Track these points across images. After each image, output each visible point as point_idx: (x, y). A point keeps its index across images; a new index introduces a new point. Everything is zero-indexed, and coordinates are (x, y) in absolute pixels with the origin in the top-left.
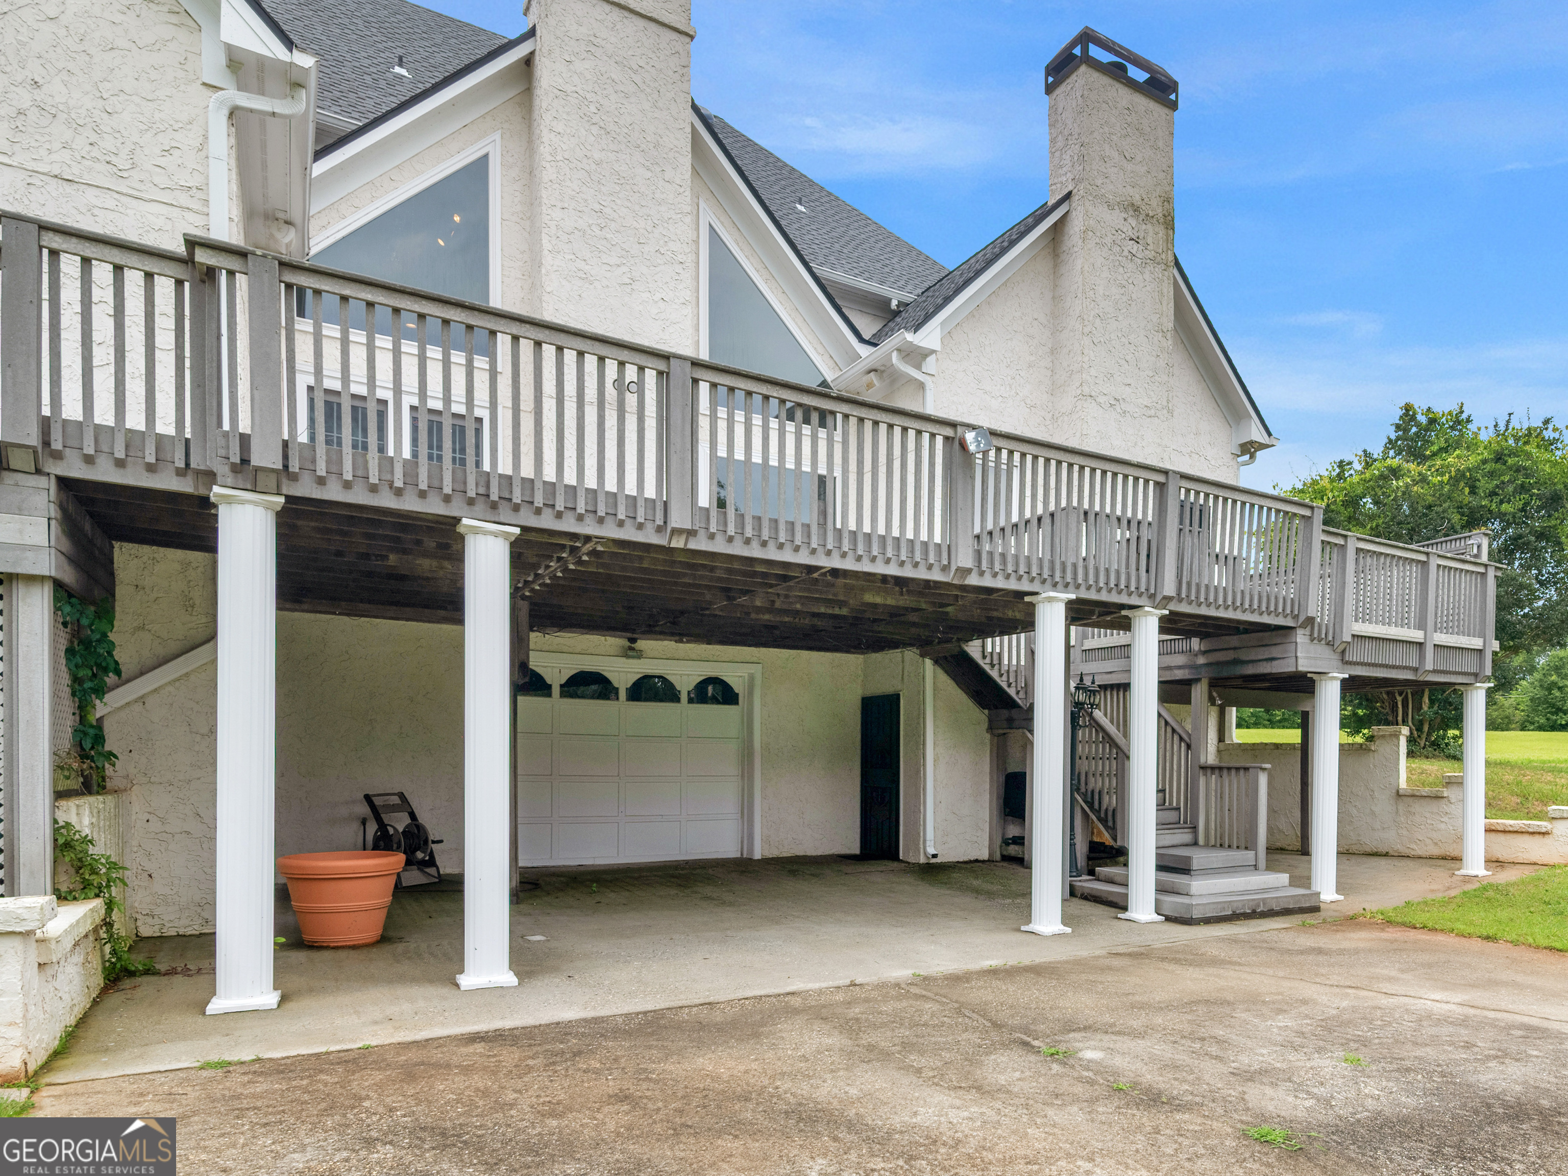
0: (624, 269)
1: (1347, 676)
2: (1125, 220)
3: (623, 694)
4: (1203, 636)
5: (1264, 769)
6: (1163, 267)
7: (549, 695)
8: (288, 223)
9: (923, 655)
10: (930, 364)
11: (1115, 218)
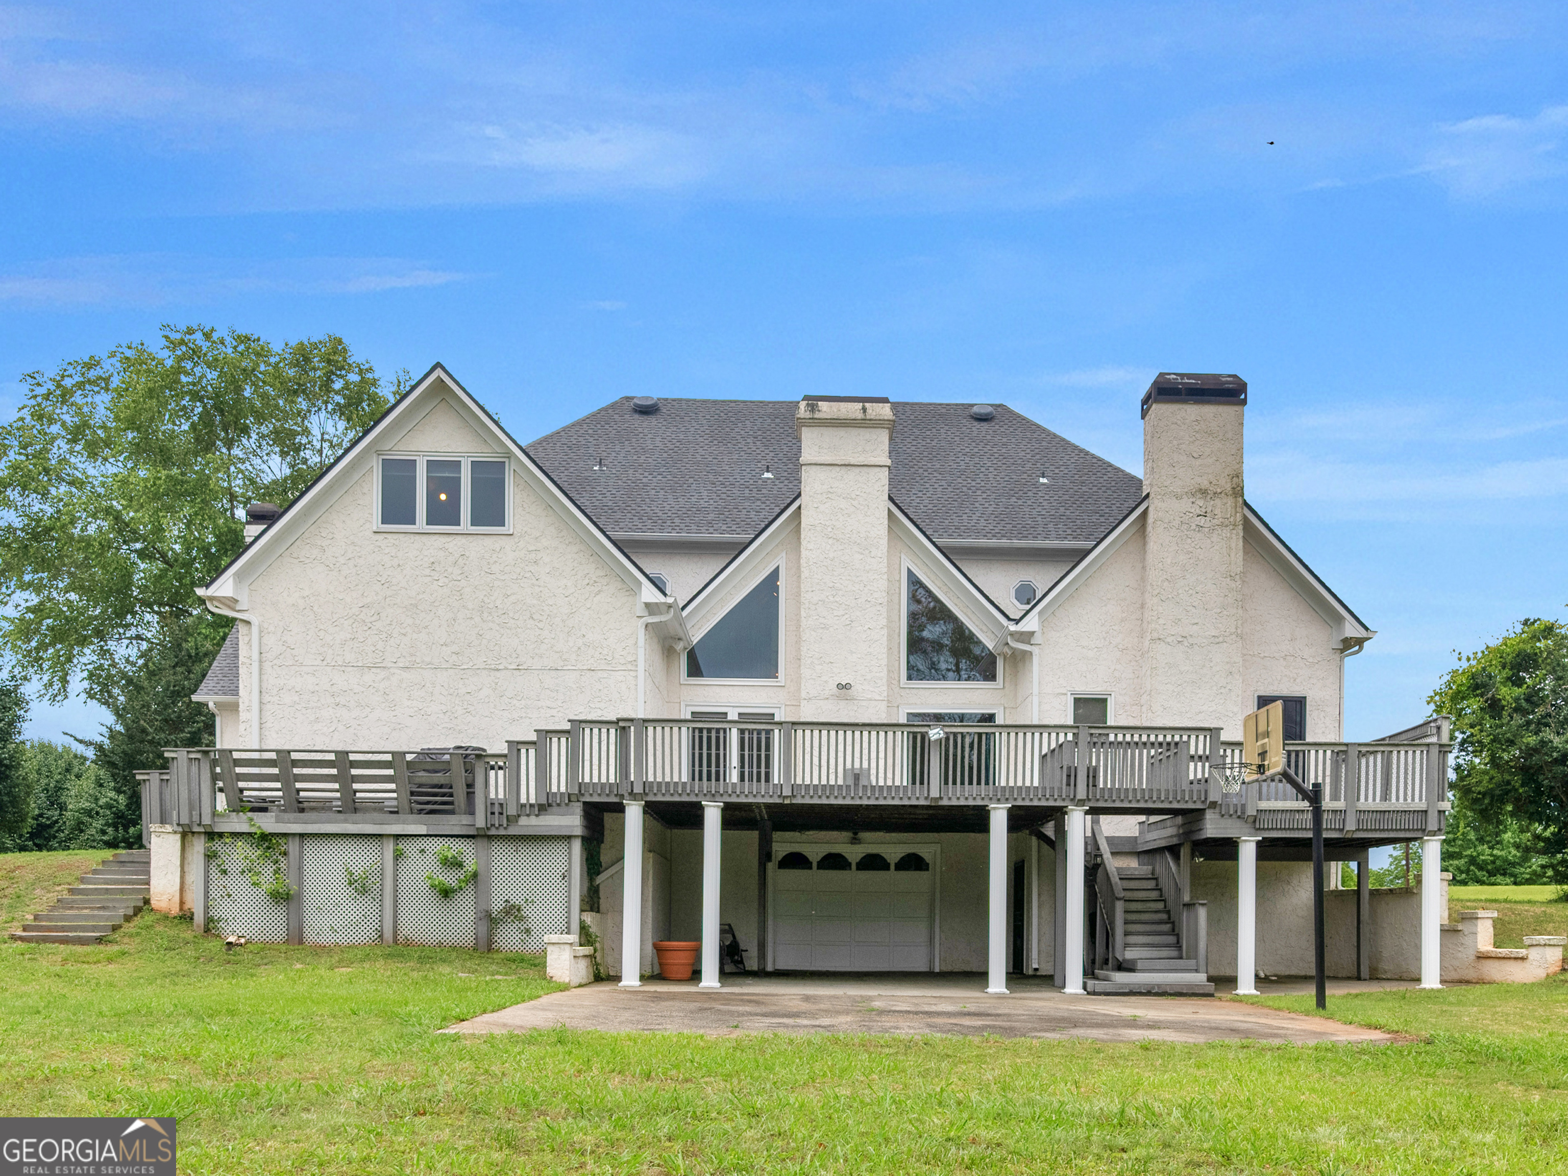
0: (847, 616)
1: (1260, 838)
2: (1193, 503)
3: (854, 866)
4: (1182, 815)
5: (1203, 905)
6: (1231, 527)
7: (811, 868)
8: (680, 639)
9: (1030, 834)
10: (1036, 639)
11: (1185, 504)
